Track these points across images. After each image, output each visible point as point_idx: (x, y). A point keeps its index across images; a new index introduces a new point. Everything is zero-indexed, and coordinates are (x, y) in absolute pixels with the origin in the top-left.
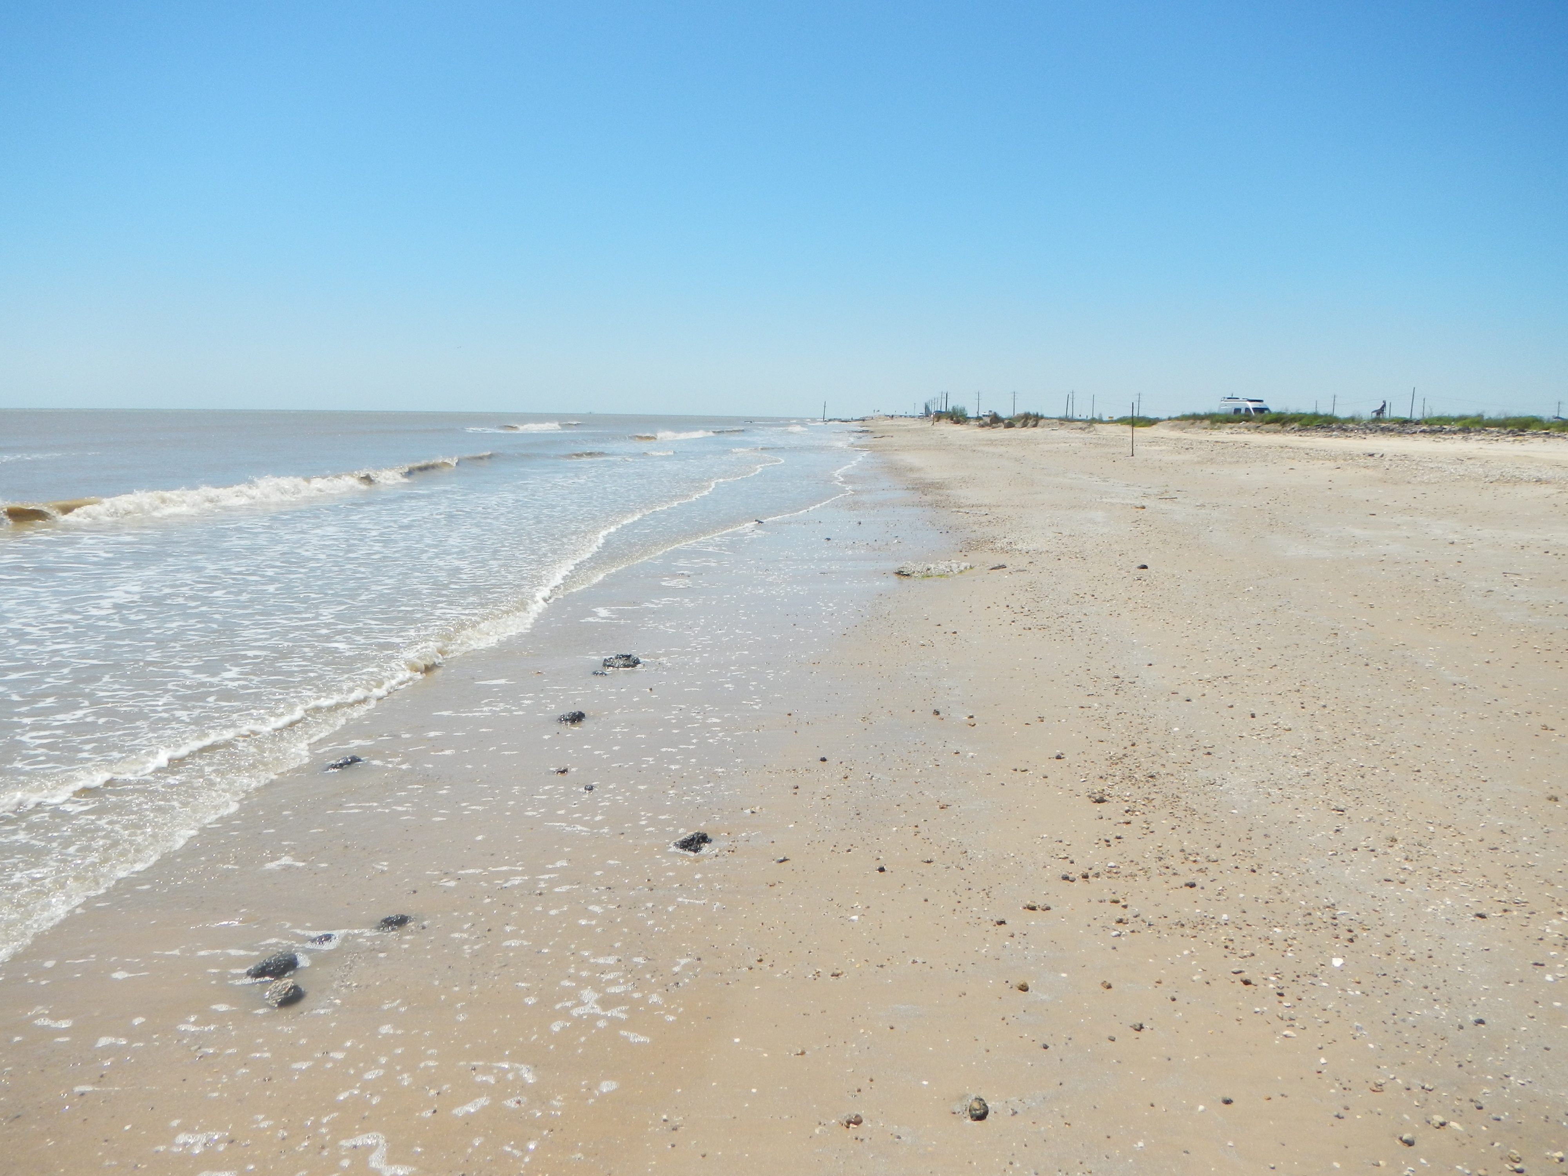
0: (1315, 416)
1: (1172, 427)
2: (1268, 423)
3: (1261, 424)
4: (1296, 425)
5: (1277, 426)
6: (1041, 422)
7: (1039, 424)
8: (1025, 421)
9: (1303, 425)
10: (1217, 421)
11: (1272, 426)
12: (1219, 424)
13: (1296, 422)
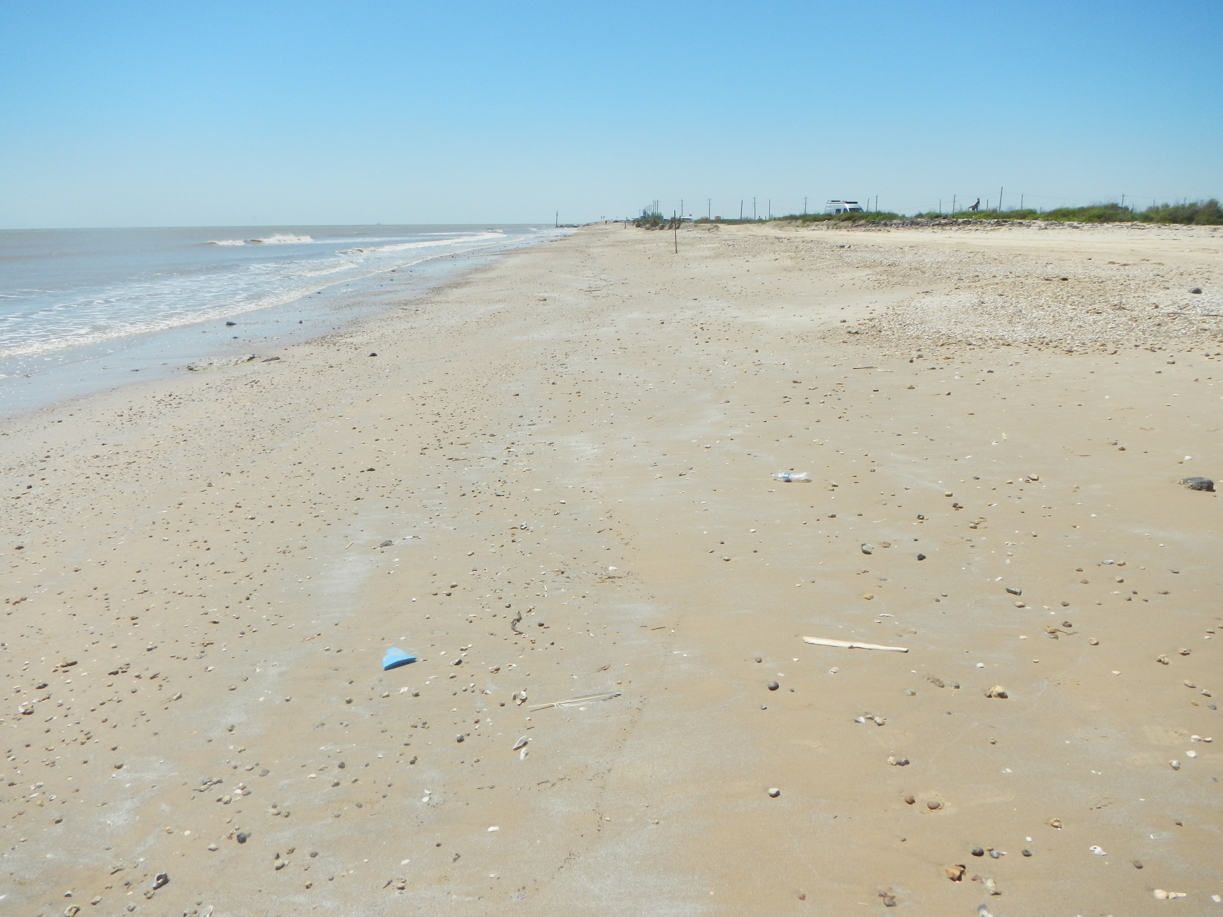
0: (878, 214)
1: (775, 226)
2: (843, 221)
3: (838, 221)
4: (863, 222)
5: (849, 223)
6: (683, 225)
7: (681, 226)
8: (671, 225)
9: (868, 222)
10: (807, 221)
11: (845, 223)
12: (808, 223)
13: (864, 219)
